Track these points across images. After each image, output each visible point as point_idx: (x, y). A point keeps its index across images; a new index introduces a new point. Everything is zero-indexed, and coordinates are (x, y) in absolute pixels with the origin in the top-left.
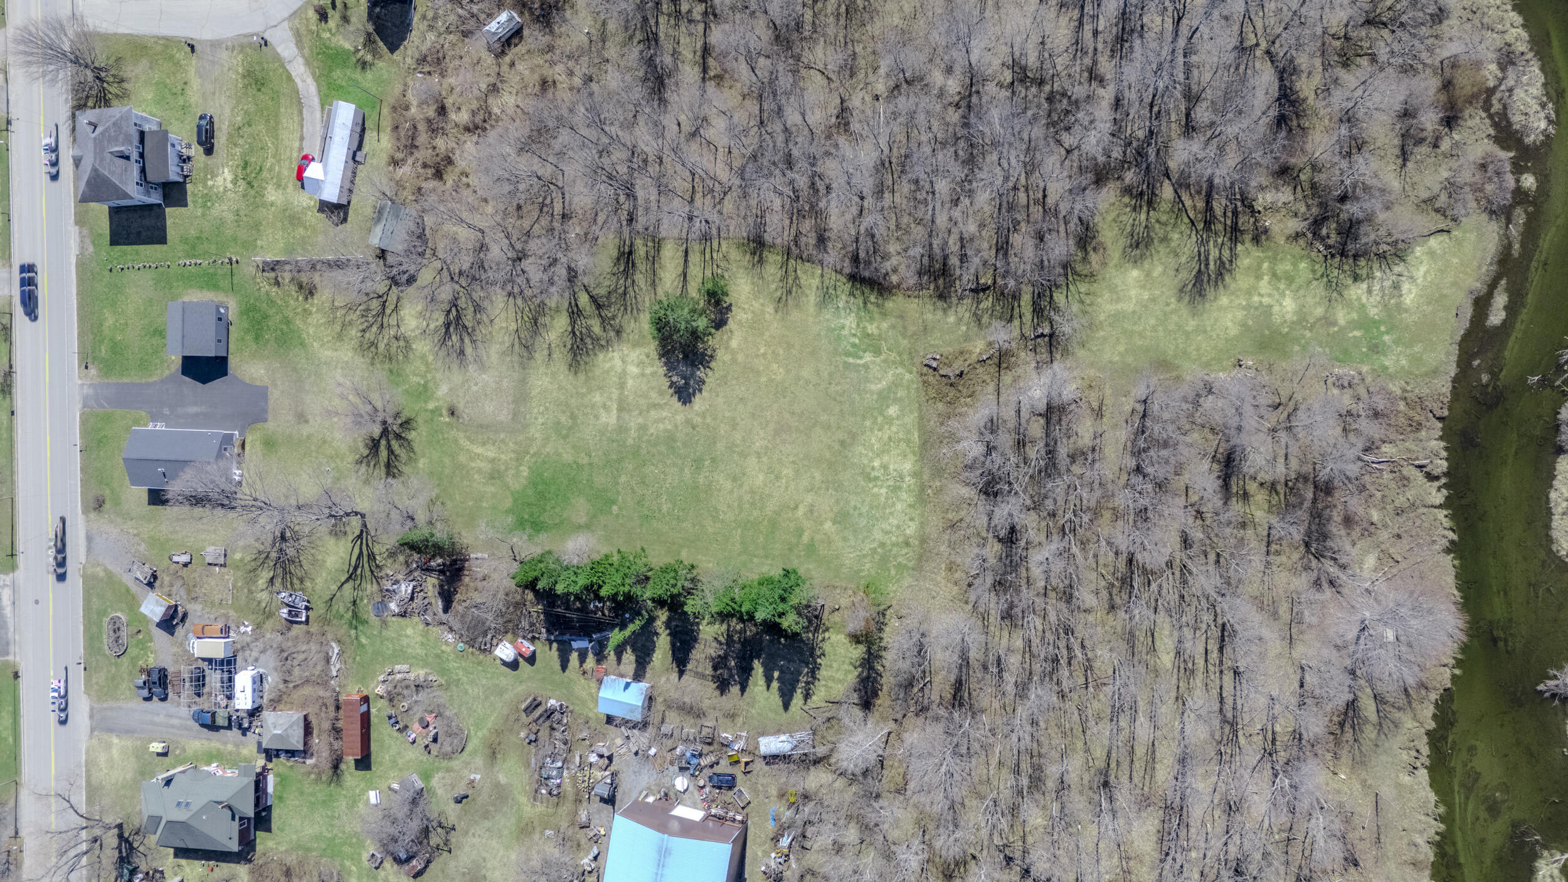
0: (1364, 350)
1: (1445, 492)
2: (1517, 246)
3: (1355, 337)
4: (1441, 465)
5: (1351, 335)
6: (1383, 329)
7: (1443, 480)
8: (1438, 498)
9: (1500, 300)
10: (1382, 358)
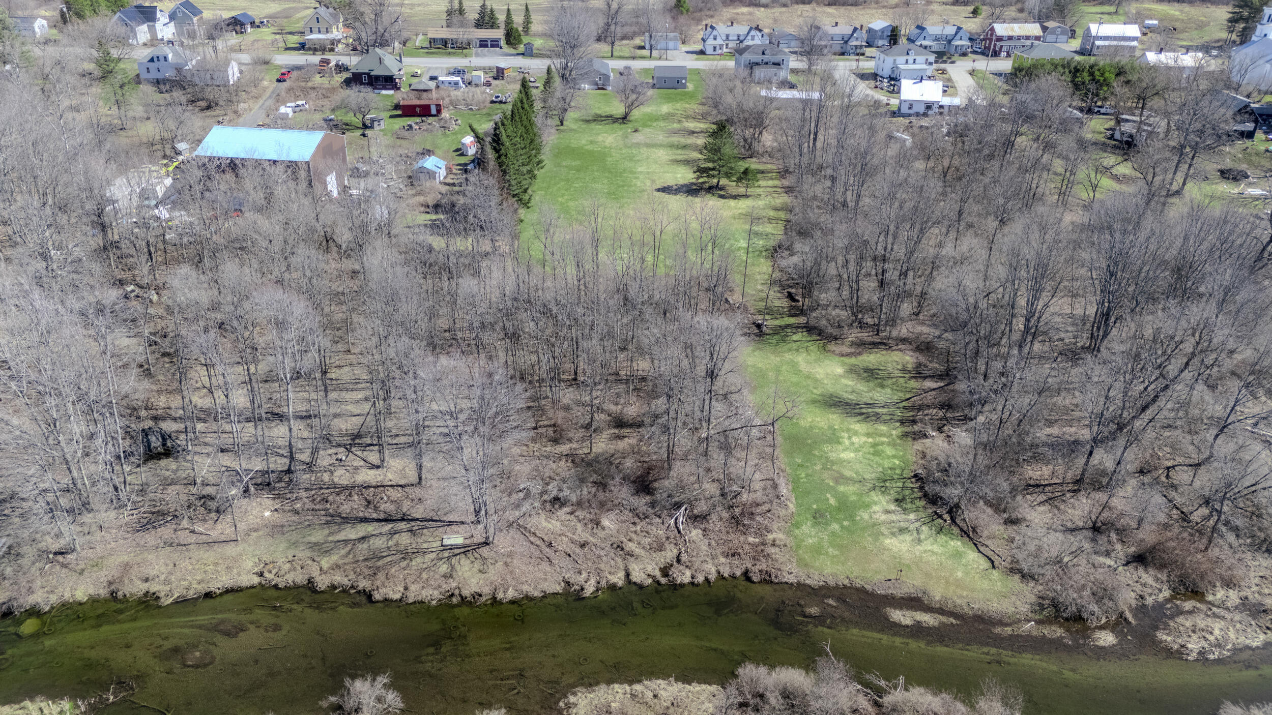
0: (815, 507)
1: (650, 581)
2: (1008, 630)
3: (828, 499)
4: (684, 576)
5: (829, 496)
6: (846, 523)
7: (663, 580)
8: (638, 576)
9: (928, 619)
10: (809, 523)
